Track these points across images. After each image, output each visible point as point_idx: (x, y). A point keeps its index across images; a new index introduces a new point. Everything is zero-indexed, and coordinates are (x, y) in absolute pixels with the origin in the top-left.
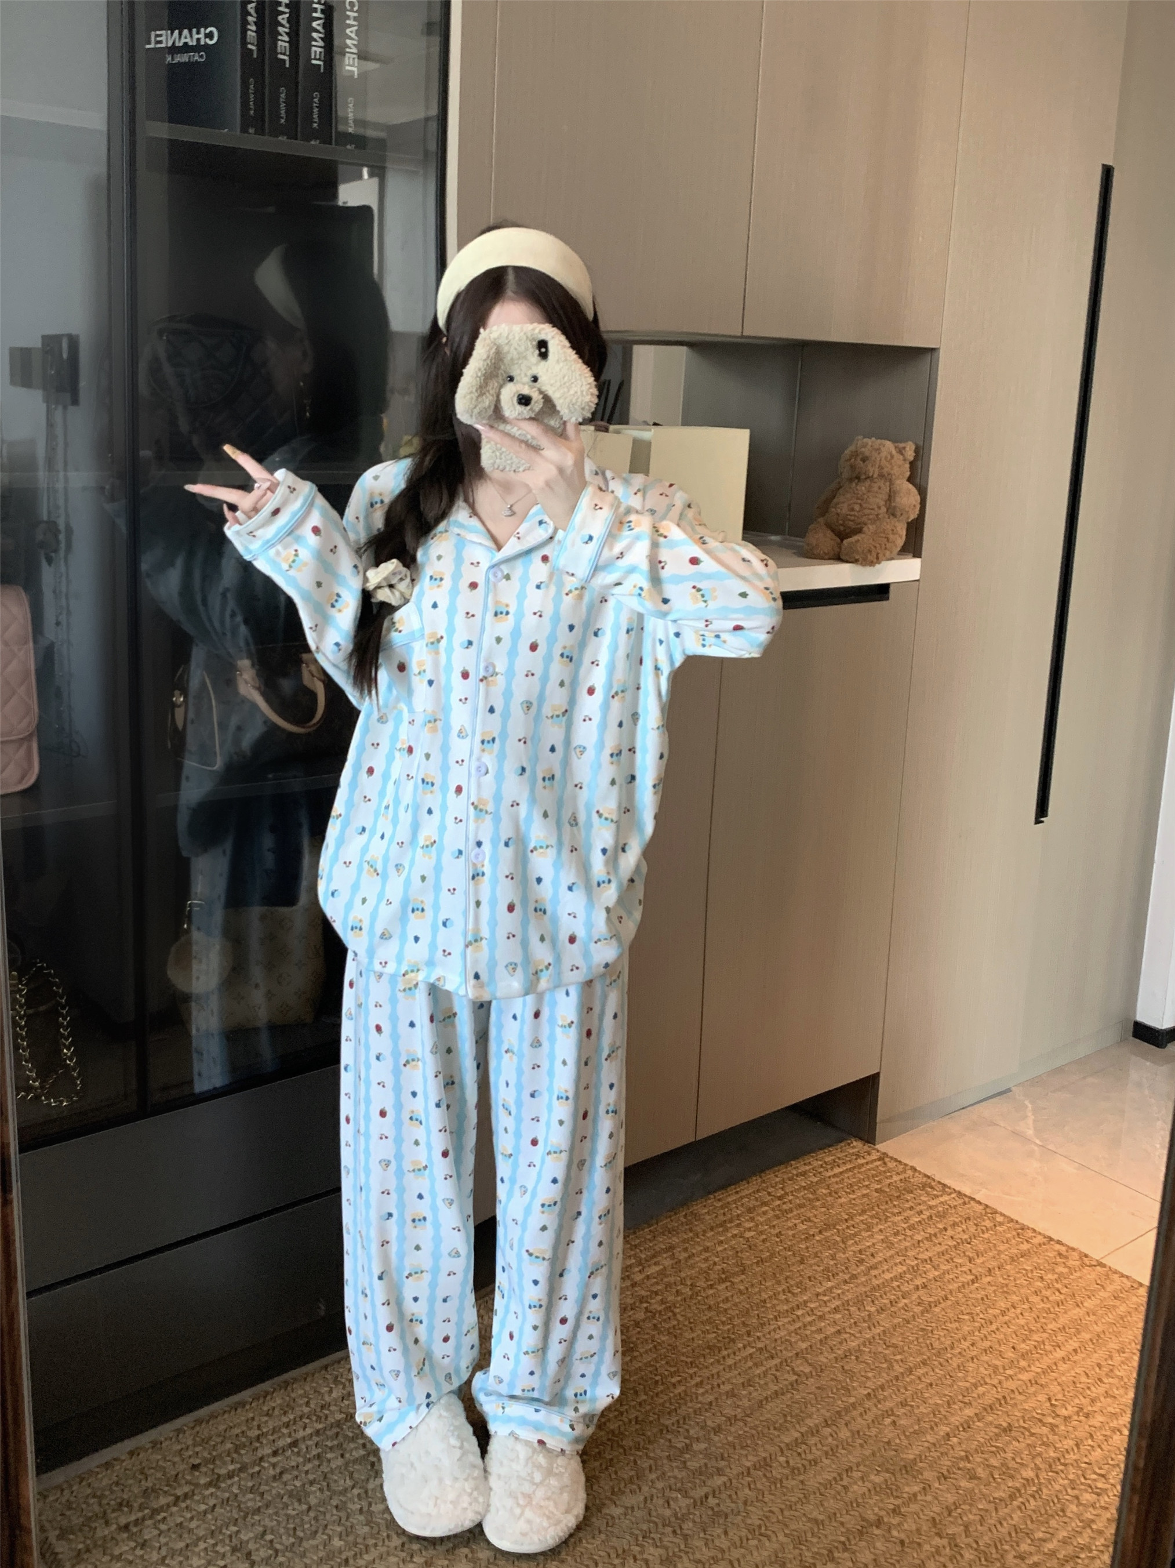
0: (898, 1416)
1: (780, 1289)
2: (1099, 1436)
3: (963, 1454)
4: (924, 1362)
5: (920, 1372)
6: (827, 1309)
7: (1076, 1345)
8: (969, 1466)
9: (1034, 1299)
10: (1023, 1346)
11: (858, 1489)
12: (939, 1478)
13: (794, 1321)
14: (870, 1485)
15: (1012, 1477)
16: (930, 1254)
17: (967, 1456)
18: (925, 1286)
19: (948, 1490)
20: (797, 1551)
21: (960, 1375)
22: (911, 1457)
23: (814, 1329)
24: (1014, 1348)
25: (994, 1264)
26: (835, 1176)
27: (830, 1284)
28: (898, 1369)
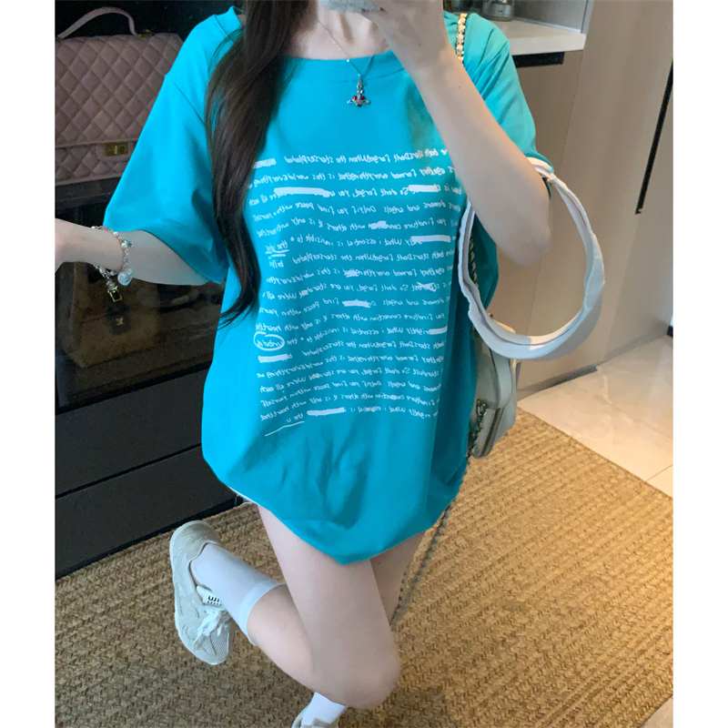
0: (516, 574)
3: (553, 598)
8: (556, 606)
11: (491, 621)
12: (538, 614)
14: (499, 619)
15: (581, 614)
16: (537, 469)
17: (555, 600)
18: (533, 490)
19: (544, 622)
20: (454, 661)
21: (553, 548)
22: (522, 600)
24: (585, 531)
25: (574, 476)
27: (478, 487)
28: (517, 543)
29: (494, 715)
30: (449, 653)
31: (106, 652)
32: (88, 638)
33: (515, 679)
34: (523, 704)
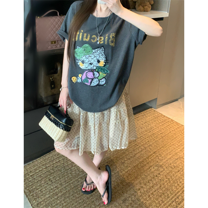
0: (159, 157)
5: (162, 149)
6: (146, 137)
8: (171, 166)
9: (180, 136)
10: (179, 144)
11: (153, 170)
12: (166, 168)
13: (141, 139)
14: (155, 169)
15: (178, 168)
16: (163, 128)
17: (170, 164)
18: (162, 133)
20: (143, 181)
21: (169, 149)
22: (161, 164)
23: (144, 141)
24: (177, 144)
25: (173, 129)
26: (147, 114)
27: (146, 133)
28: (158, 148)
29: (155, 197)
30: (141, 179)
31: (46, 179)
32: (41, 175)
33: (161, 186)
34: (164, 194)
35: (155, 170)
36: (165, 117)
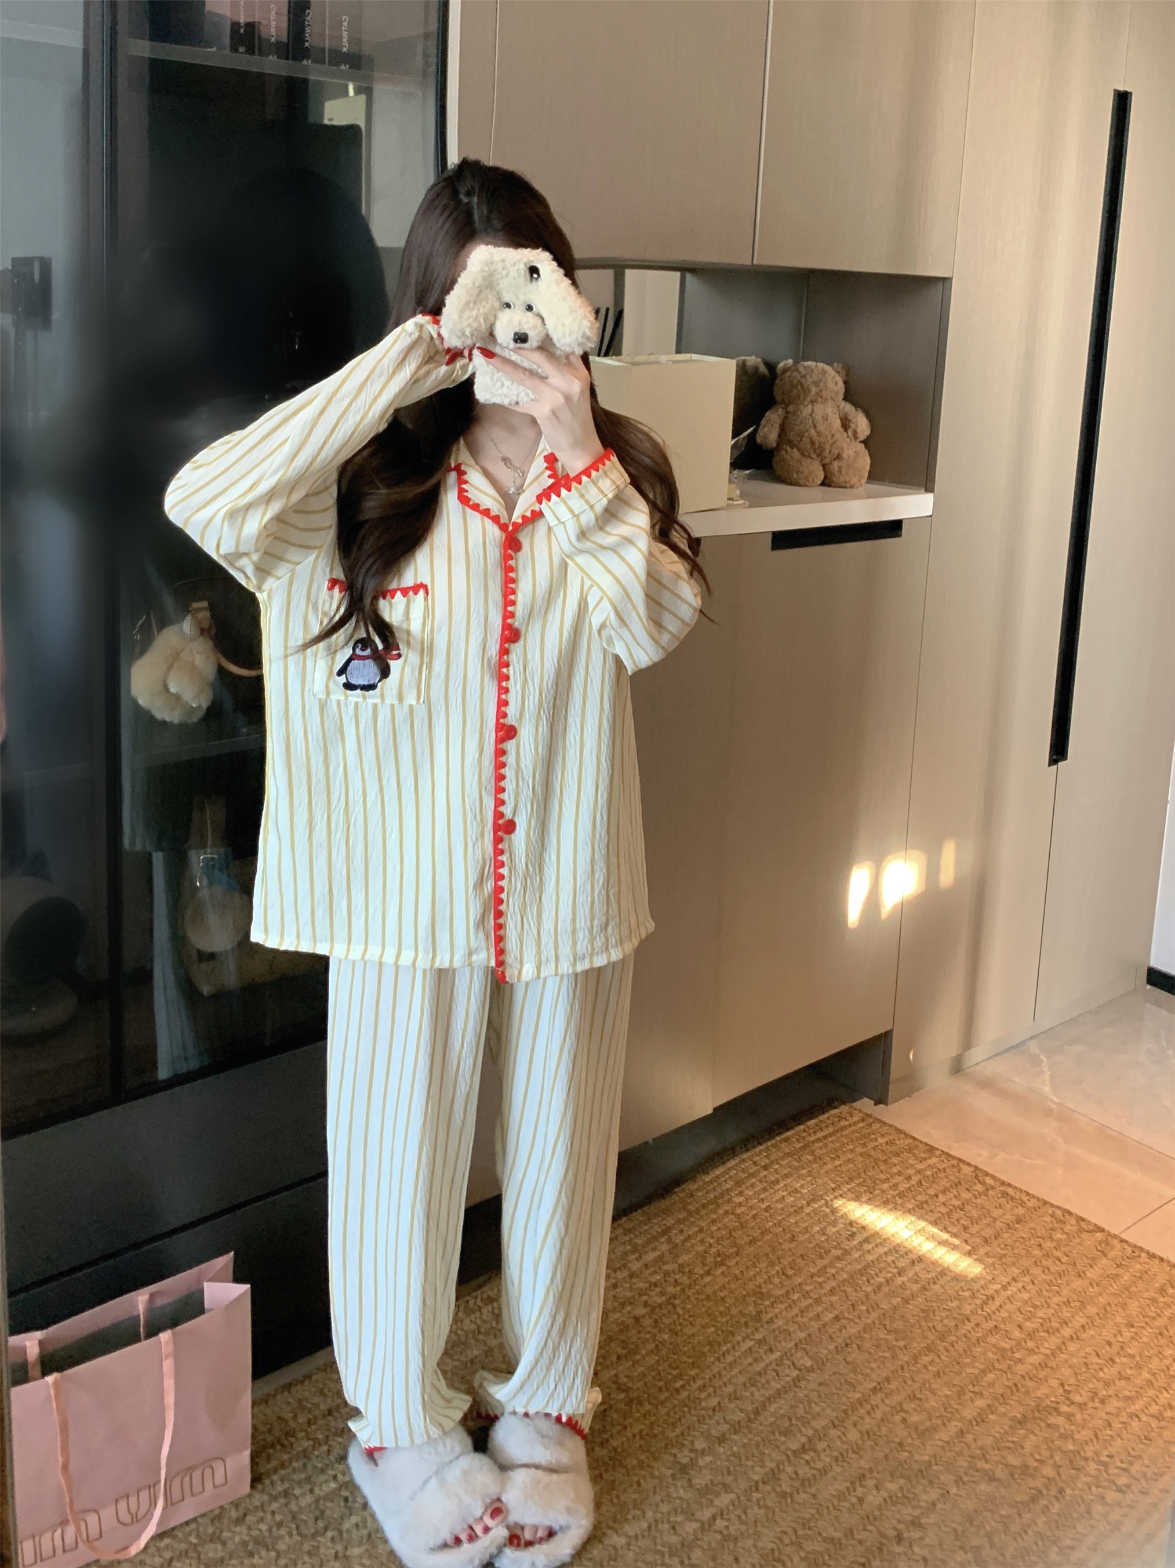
0: (907, 1412)
1: (774, 1272)
2: (1116, 1425)
3: (979, 1452)
4: (929, 1349)
7: (1083, 1321)
8: (987, 1466)
9: (1036, 1271)
10: (1028, 1324)
12: (956, 1482)
13: (790, 1306)
17: (984, 1455)
21: (967, 1360)
23: (811, 1314)
24: (1020, 1327)
35: (892, 1500)
36: (938, 1153)
